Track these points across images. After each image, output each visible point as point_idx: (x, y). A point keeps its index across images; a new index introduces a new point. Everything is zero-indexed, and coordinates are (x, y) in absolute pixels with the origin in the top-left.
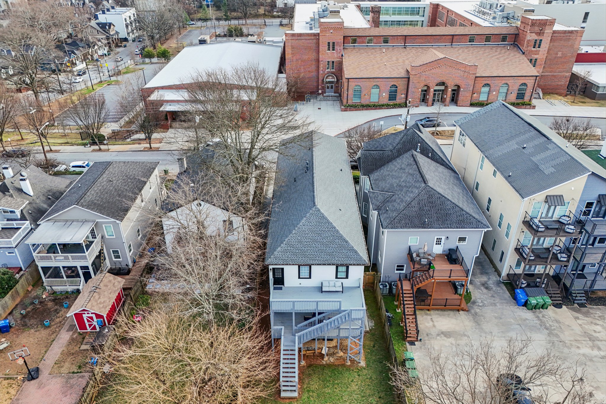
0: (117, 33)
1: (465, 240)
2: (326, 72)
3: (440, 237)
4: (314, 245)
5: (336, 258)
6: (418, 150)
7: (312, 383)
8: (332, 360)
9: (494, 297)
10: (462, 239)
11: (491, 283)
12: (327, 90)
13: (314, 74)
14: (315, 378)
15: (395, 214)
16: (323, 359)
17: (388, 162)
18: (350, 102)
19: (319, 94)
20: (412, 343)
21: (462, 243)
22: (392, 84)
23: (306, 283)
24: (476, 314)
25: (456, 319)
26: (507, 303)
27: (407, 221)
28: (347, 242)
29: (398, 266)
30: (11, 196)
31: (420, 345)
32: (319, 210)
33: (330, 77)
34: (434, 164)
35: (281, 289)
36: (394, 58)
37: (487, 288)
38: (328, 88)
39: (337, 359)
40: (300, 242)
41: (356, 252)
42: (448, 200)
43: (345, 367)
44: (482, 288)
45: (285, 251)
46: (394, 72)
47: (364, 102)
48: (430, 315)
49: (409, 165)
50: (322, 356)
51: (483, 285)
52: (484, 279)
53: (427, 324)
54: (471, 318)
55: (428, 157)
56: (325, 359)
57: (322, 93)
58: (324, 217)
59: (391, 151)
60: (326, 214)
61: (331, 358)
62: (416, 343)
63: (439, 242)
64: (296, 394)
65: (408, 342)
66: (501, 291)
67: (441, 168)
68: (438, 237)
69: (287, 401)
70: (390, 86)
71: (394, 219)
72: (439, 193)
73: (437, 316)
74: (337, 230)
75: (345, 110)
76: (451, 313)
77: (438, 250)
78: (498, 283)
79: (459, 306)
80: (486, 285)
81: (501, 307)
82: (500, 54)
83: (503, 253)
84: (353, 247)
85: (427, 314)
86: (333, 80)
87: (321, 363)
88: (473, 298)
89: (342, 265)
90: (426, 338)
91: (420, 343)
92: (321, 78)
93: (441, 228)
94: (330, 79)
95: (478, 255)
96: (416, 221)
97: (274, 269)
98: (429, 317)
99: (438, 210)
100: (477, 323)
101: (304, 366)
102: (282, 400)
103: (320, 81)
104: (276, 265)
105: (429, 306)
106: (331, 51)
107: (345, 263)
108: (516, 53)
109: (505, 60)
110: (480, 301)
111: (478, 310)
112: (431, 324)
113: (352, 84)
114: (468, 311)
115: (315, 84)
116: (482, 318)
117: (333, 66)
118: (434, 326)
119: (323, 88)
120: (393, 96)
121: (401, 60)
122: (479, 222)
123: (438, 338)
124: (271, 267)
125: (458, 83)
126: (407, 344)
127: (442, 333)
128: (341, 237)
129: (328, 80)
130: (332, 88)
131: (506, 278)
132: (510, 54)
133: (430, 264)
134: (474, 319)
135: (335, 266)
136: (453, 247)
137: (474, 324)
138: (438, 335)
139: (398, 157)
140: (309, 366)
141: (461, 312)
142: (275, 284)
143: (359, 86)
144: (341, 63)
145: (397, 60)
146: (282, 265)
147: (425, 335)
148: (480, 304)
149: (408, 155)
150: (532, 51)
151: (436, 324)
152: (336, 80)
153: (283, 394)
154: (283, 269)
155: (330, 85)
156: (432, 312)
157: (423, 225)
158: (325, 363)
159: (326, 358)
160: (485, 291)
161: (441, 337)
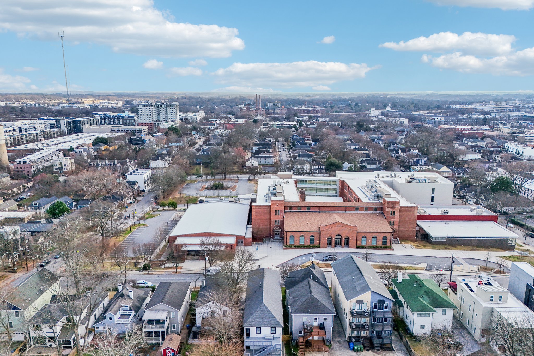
2: (275, 226)
5: (271, 324)
6: (311, 278)
9: (341, 346)
10: (325, 319)
11: (342, 341)
12: (276, 236)
13: (268, 226)
15: (297, 307)
17: (297, 284)
18: (288, 244)
19: (271, 238)
21: (325, 321)
22: (311, 235)
23: (259, 336)
24: (332, 353)
26: (346, 349)
27: (301, 310)
28: (275, 318)
29: (299, 332)
30: (125, 299)
32: (264, 304)
34: (318, 284)
35: (249, 338)
36: (313, 220)
37: (339, 343)
38: (276, 234)
40: (257, 317)
41: (279, 322)
42: (319, 301)
45: (251, 321)
46: (312, 228)
47: (296, 244)
49: (306, 285)
52: (339, 339)
55: (315, 281)
57: (273, 237)
58: (266, 307)
59: (299, 278)
60: (267, 307)
63: (316, 320)
66: (345, 344)
67: (321, 287)
68: (315, 318)
71: (296, 310)
72: (316, 299)
74: (271, 313)
75: (285, 249)
77: (316, 324)
78: (345, 341)
79: (326, 350)
81: (344, 350)
82: (373, 218)
84: (278, 320)
86: (279, 230)
88: (332, 347)
89: (273, 327)
92: (272, 229)
95: (333, 326)
96: (305, 310)
97: (246, 329)
99: (315, 306)
103: (271, 231)
104: (247, 327)
105: (312, 350)
106: (278, 215)
108: (382, 218)
109: (374, 222)
110: (335, 348)
111: (333, 352)
113: (289, 235)
114: (329, 352)
115: (268, 232)
117: (278, 223)
119: (273, 234)
120: (312, 242)
121: (316, 221)
122: (331, 311)
124: (245, 328)
125: (347, 235)
128: (273, 316)
129: (276, 230)
130: (278, 234)
131: (348, 338)
132: (378, 218)
133: (311, 329)
135: (270, 328)
136: (322, 322)
141: (326, 352)
142: (247, 336)
143: (293, 235)
144: (283, 221)
145: (314, 221)
146: (250, 327)
148: (335, 350)
149: (306, 280)
150: (390, 217)
154: (249, 329)
157: (308, 312)
160: (338, 344)
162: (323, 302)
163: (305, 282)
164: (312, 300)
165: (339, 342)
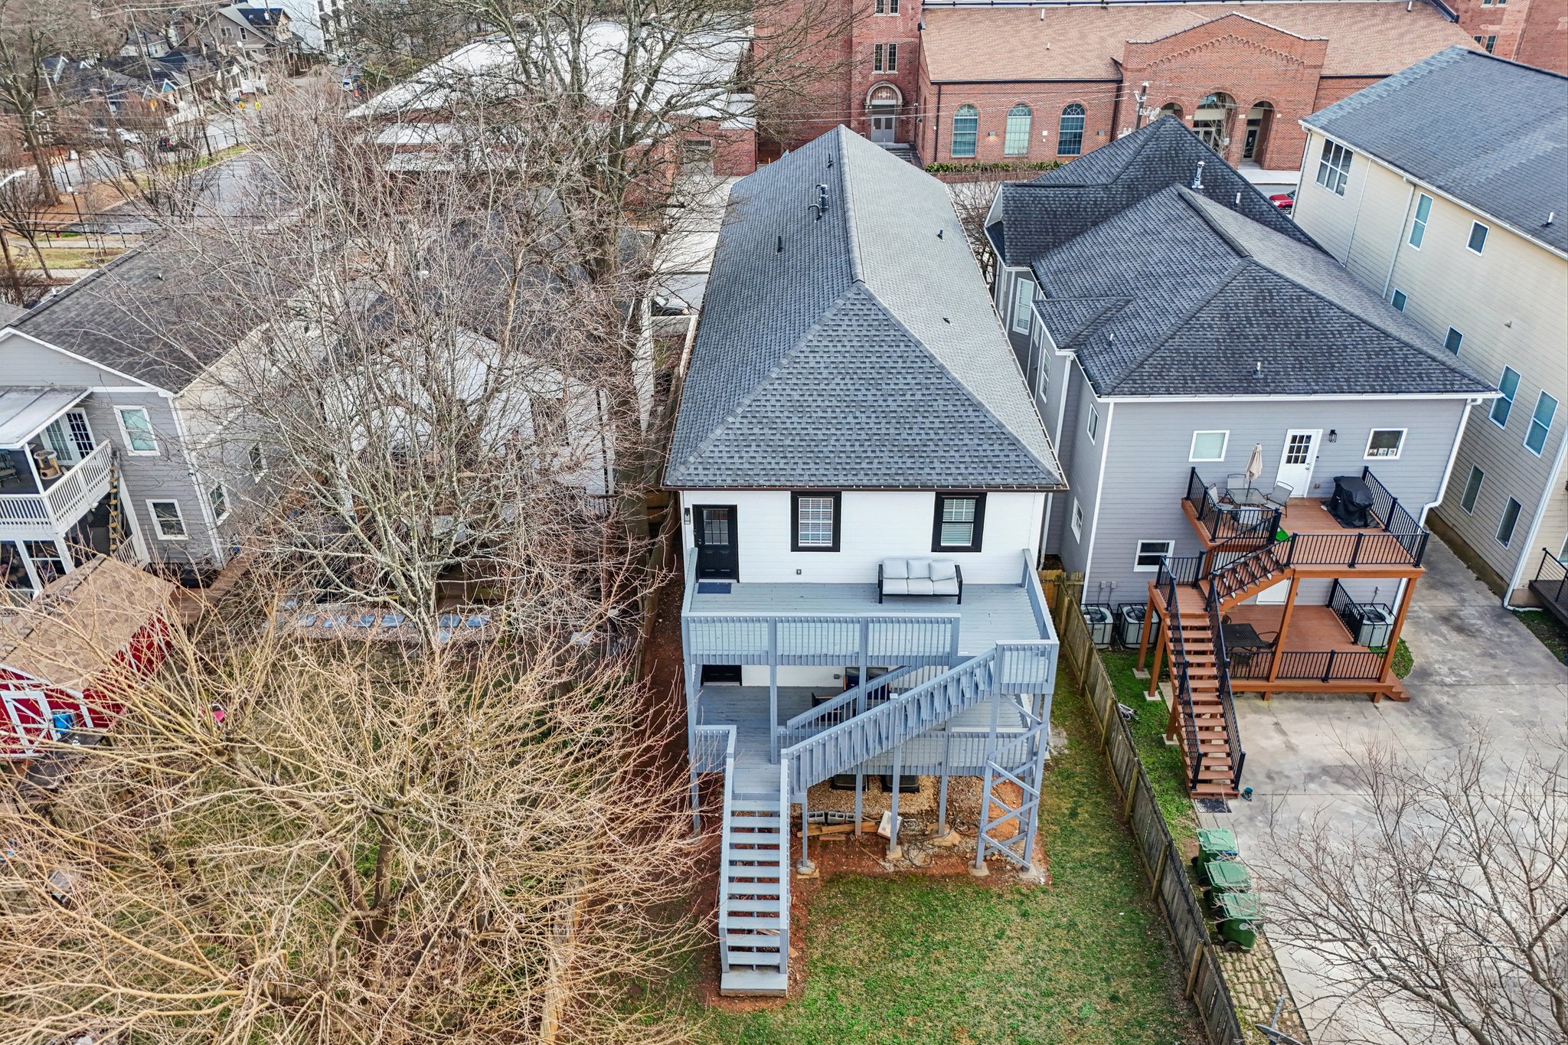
0: (297, 39)
1: (1395, 446)
2: (871, 79)
3: (1305, 432)
4: (850, 419)
5: (937, 464)
6: (1197, 184)
7: (846, 941)
8: (918, 857)
9: (1492, 656)
10: (1386, 440)
11: (1471, 615)
12: (874, 132)
13: (837, 86)
14: (855, 925)
15: (1139, 351)
16: (884, 856)
17: (1095, 224)
18: (944, 157)
20: (1215, 804)
21: (1385, 456)
22: (1069, 100)
23: (819, 567)
24: (1438, 709)
25: (1368, 725)
26: (1545, 676)
27: (1189, 371)
28: (978, 407)
29: (1146, 547)
31: (1248, 812)
32: (871, 298)
33: (884, 94)
34: (1253, 224)
35: (726, 589)
36: (1074, 33)
37: (1460, 629)
39: (939, 856)
40: (800, 408)
41: (1014, 443)
42: (1331, 303)
43: (969, 884)
44: (1444, 629)
45: (743, 442)
46: (1075, 67)
48: (1269, 712)
50: (881, 845)
51: (1446, 620)
52: (1446, 601)
53: (1265, 743)
54: (1423, 722)
55: (1232, 206)
56: (891, 856)
58: (887, 321)
59: (1105, 187)
60: (897, 314)
61: (913, 853)
62: (1232, 803)
63: (1298, 451)
64: (779, 982)
65: (1202, 801)
66: (1514, 639)
68: (1299, 433)
69: (748, 1007)
70: (1063, 106)
71: (1141, 365)
72: (1295, 285)
73: (1294, 715)
74: (942, 366)
76: (1348, 707)
77: (1296, 480)
78: (1501, 615)
79: (1379, 679)
80: (1457, 621)
81: (1527, 688)
82: (1385, 21)
83: (1515, 507)
84: (1001, 426)
85: (1257, 711)
86: (893, 102)
87: (878, 870)
88: (1417, 661)
89: (960, 494)
90: (1268, 788)
91: (1246, 803)
92: (856, 97)
93: (1315, 392)
94: (883, 100)
95: (1436, 504)
96: (1222, 372)
97: (698, 509)
98: (1267, 720)
99: (1298, 336)
100: (1452, 739)
101: (812, 880)
102: (724, 1004)
103: (855, 103)
104: (706, 488)
105: (1267, 679)
106: (888, 14)
107: (972, 481)
108: (1434, 20)
110: (1444, 670)
112: (1277, 740)
113: (951, 101)
114: (1407, 700)
116: (1465, 723)
117: (892, 61)
118: (1290, 748)
119: (863, 126)
120: (1070, 139)
121: (1093, 38)
122: (1453, 370)
123: (1312, 786)
124: (689, 500)
125: (1265, 96)
126: (1199, 808)
127: (1326, 770)
128: (956, 392)
129: (876, 102)
130: (888, 126)
131: (1523, 597)
134: (1436, 727)
135: (931, 497)
136: (1353, 470)
137: (1440, 745)
138: (1311, 777)
139: (1129, 205)
140: (833, 879)
141: (1383, 704)
142: (701, 573)
143: (970, 106)
144: (917, 50)
145: (1083, 37)
146: (731, 488)
147: (1261, 777)
148: (1448, 680)
150: (1482, 12)
151: (1294, 740)
152: (900, 102)
153: (730, 982)
154: (731, 512)
155: (883, 117)
156: (1275, 703)
157: (1248, 383)
158: (890, 868)
159: (895, 853)
161: (1323, 785)
162: (1357, 312)
163: (1159, 208)
165: (1455, 623)
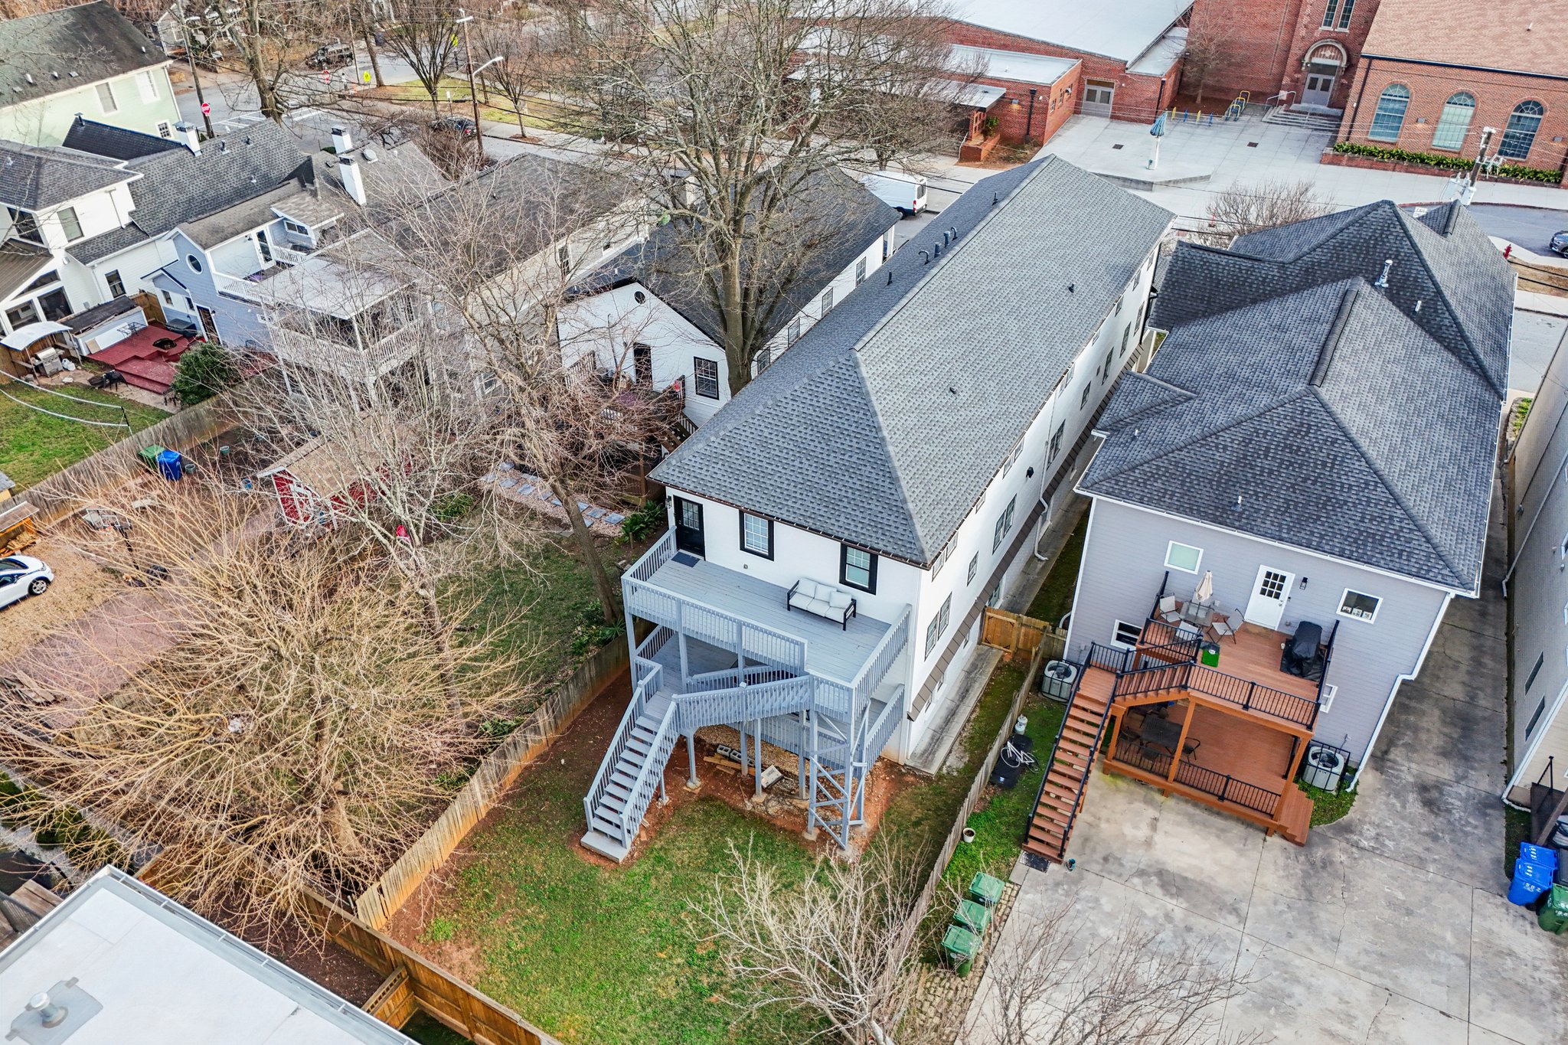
1: (1372, 610)
2: (1317, 34)
3: (1281, 573)
4: (796, 463)
6: (1383, 282)
7: (683, 844)
8: (774, 808)
9: (1435, 838)
10: (1363, 603)
11: (1456, 796)
12: (1307, 93)
13: (1279, 37)
14: (696, 836)
15: (1145, 454)
16: (750, 797)
18: (1356, 139)
19: (1276, 103)
20: (1038, 862)
21: (1356, 616)
22: (1527, 97)
23: (758, 568)
24: (1326, 863)
25: (1241, 853)
26: (1472, 876)
27: (1174, 486)
29: (1122, 627)
30: (314, 194)
31: (1060, 877)
32: (856, 366)
33: (1328, 53)
34: (1416, 336)
35: (692, 563)
37: (1429, 804)
38: (1313, 85)
39: (789, 813)
41: (908, 518)
42: (1363, 455)
43: (795, 841)
44: (1412, 797)
46: (1551, 58)
47: (1405, 143)
48: (1160, 807)
50: (750, 786)
51: (1423, 788)
52: (1444, 771)
53: (1128, 830)
54: (1298, 870)
55: (1409, 312)
56: (755, 799)
57: (1289, 101)
58: (860, 390)
59: (1282, 266)
60: (871, 386)
61: (773, 803)
62: (1052, 866)
63: (1273, 586)
64: (620, 854)
65: (1029, 855)
66: (1479, 832)
68: (1274, 571)
69: (593, 860)
70: (1516, 102)
71: (1133, 469)
72: (1340, 427)
73: (1179, 818)
74: (883, 439)
75: (1335, 161)
76: (1237, 830)
78: (1487, 804)
79: (1272, 816)
80: (1435, 794)
81: (1440, 879)
84: (905, 501)
85: (1149, 802)
86: (1336, 63)
87: (740, 805)
88: (1352, 815)
89: (862, 547)
90: (1096, 868)
91: (1065, 870)
92: (1295, 51)
93: (1281, 539)
94: (1326, 59)
95: (1413, 677)
96: (1205, 495)
97: (680, 503)
98: (1151, 812)
100: (1311, 893)
101: (691, 794)
102: (581, 851)
103: (1292, 61)
104: (684, 490)
105: (1166, 778)
107: (872, 542)
110: (1373, 833)
111: (1339, 856)
112: (1143, 832)
113: (1380, 79)
114: (1300, 844)
115: (1275, 69)
116: (1339, 884)
117: (1346, 17)
118: (1148, 843)
119: (1296, 84)
120: (1516, 142)
122: (1440, 557)
123: (1136, 880)
124: (672, 491)
126: (1023, 857)
127: (1160, 873)
129: (1315, 60)
130: (1325, 88)
131: (1525, 798)
134: (1306, 875)
135: (839, 544)
136: (1323, 618)
137: (1293, 893)
138: (1141, 873)
139: (1297, 290)
140: (705, 798)
141: (1275, 840)
142: (679, 543)
143: (1404, 87)
147: (1098, 857)
148: (1365, 843)
151: (1158, 838)
152: (1344, 64)
153: (589, 839)
154: (700, 508)
155: (1321, 78)
156: (1171, 802)
157: (1222, 513)
158: (749, 807)
159: (760, 797)
160: (1414, 807)
161: (1145, 884)
162: (1392, 472)
163: (1320, 300)
164: (1304, 429)
165: (1430, 796)
